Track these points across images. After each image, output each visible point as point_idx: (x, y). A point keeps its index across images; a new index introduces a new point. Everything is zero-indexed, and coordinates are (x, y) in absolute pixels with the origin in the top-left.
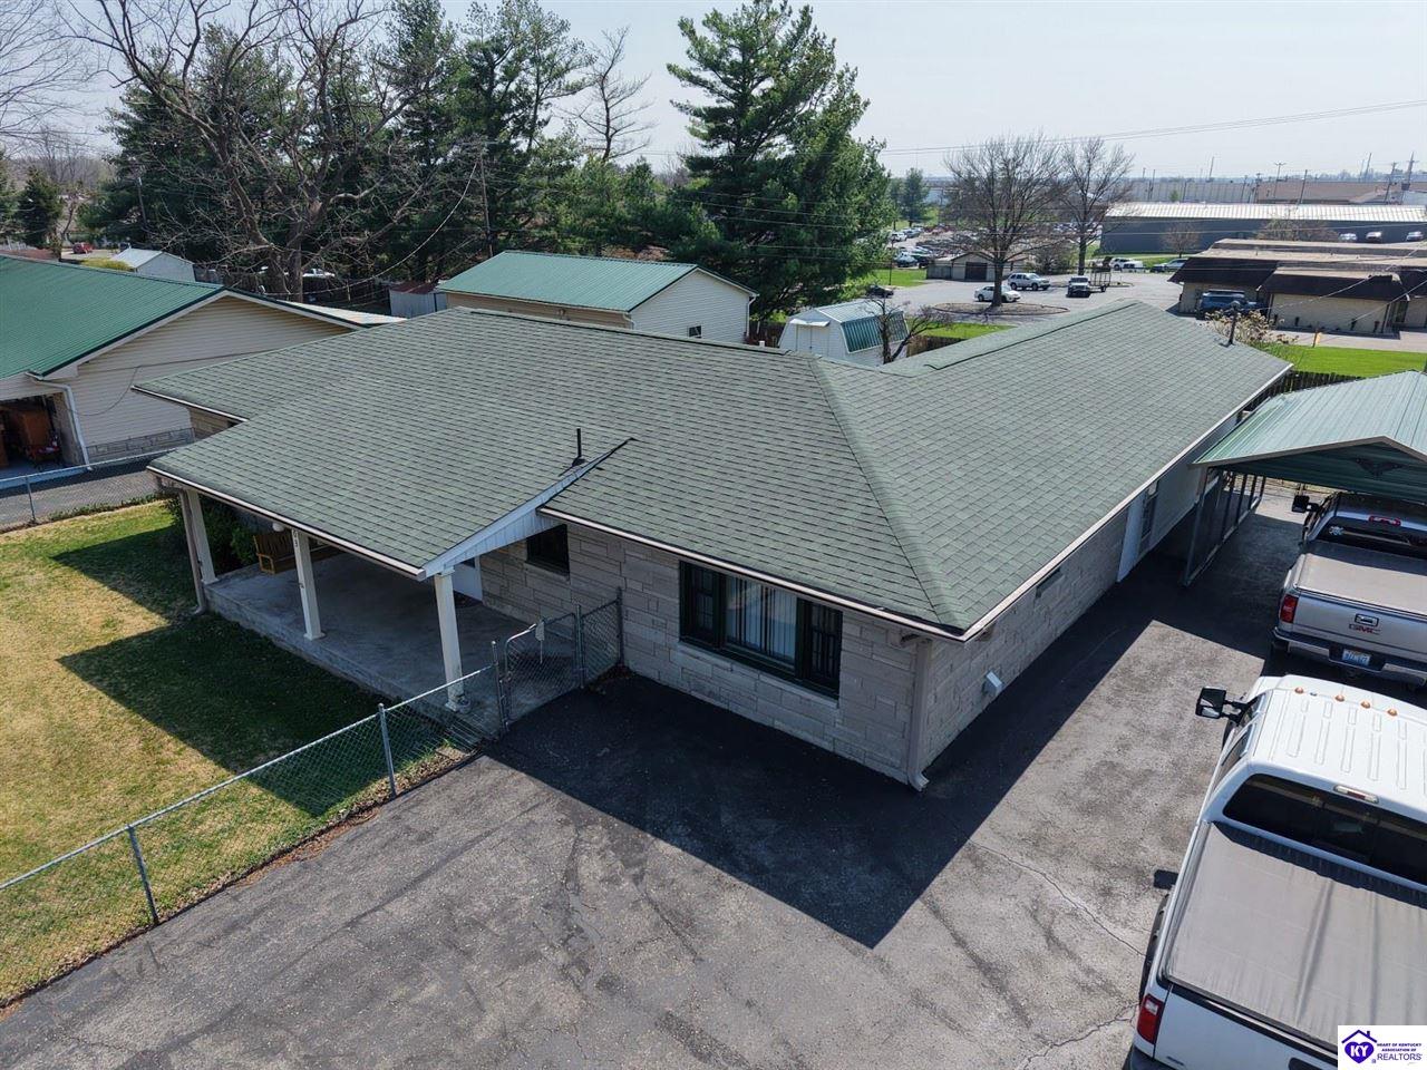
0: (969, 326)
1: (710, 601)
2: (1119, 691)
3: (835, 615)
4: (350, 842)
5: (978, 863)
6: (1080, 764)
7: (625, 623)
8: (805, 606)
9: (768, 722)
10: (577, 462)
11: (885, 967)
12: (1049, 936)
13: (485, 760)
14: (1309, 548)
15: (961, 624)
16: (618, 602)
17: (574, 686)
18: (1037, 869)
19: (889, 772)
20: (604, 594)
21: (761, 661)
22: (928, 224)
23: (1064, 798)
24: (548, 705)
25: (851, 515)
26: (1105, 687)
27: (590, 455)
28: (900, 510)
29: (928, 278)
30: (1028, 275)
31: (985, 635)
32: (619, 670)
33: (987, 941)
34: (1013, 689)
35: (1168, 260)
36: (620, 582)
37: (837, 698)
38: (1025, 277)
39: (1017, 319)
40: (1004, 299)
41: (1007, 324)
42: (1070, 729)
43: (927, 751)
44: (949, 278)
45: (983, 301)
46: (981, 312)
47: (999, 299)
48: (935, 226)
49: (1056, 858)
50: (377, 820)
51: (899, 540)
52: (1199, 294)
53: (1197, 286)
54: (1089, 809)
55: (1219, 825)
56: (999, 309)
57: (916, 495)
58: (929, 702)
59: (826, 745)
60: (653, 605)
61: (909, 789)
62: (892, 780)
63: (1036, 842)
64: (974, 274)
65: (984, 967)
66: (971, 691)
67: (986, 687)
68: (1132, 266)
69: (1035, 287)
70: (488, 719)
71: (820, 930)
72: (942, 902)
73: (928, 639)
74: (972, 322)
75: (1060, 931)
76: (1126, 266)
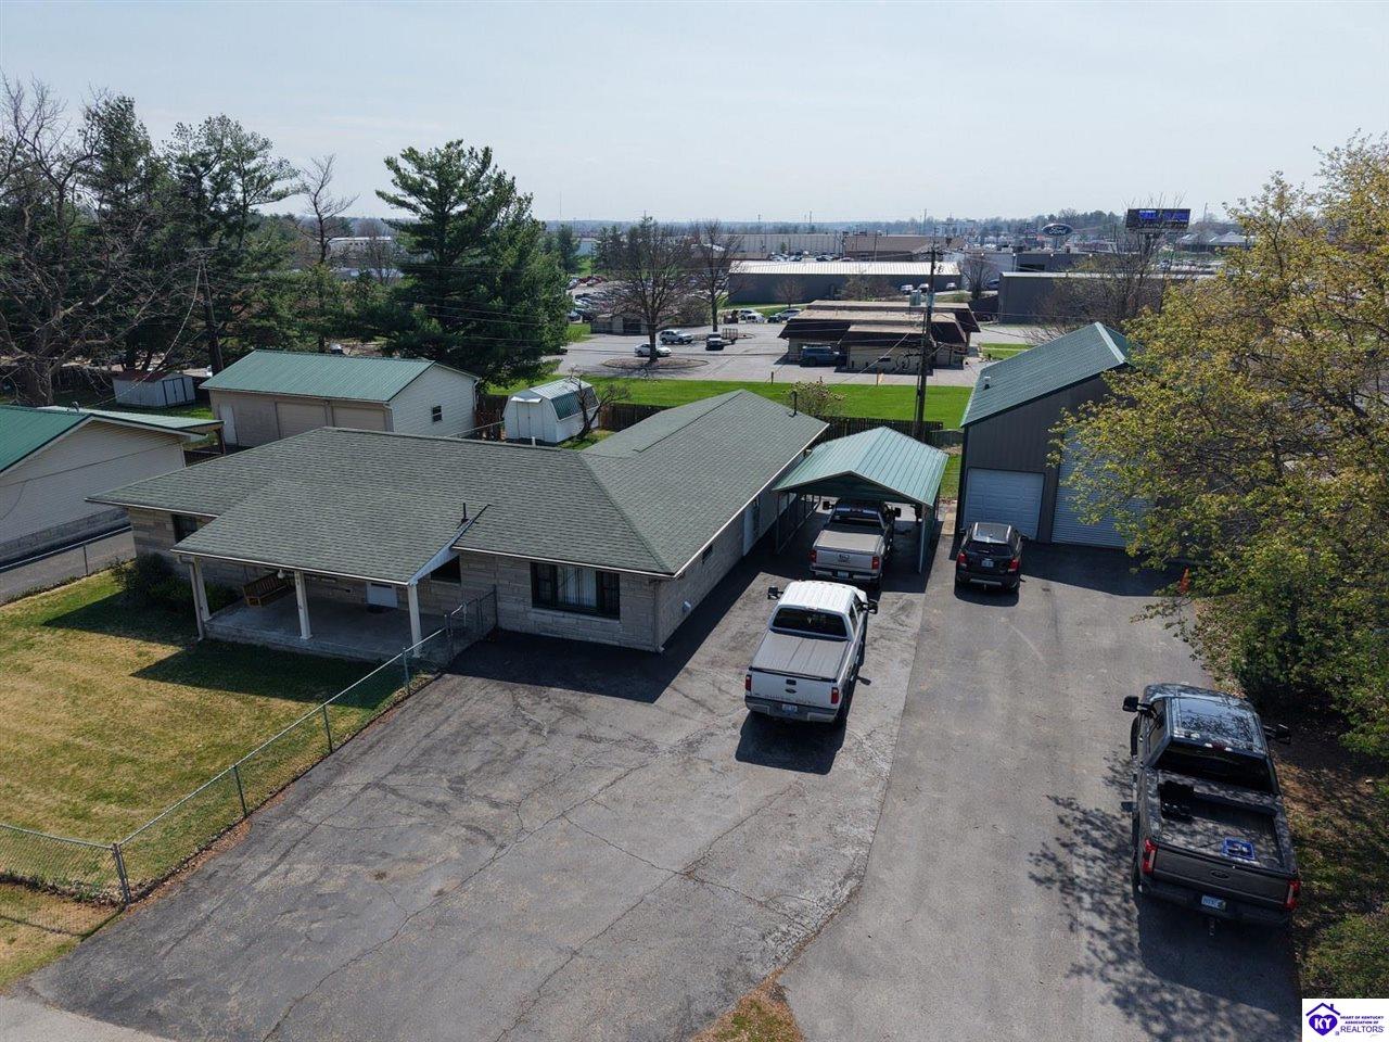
0: (635, 380)
1: (548, 584)
2: (745, 604)
3: (615, 577)
4: (402, 713)
5: (690, 673)
6: (729, 634)
7: (499, 604)
8: (600, 575)
9: (585, 639)
10: (464, 520)
11: (660, 708)
12: (720, 689)
13: (447, 676)
14: (826, 527)
15: (672, 570)
16: (495, 592)
17: (477, 639)
18: (712, 672)
19: (647, 648)
20: (485, 590)
21: (578, 609)
22: (583, 275)
23: (723, 647)
24: (468, 649)
25: (618, 532)
26: (739, 603)
27: (470, 517)
28: (640, 528)
29: (593, 332)
30: (675, 331)
31: (682, 576)
32: (497, 629)
33: (697, 694)
34: (696, 609)
35: (781, 310)
36: (495, 582)
37: (618, 619)
38: (673, 334)
39: (671, 373)
40: (659, 355)
41: (664, 377)
42: (723, 621)
43: (662, 640)
44: (610, 332)
45: (643, 356)
46: (642, 367)
47: (655, 355)
48: (589, 278)
49: (720, 667)
50: (408, 704)
51: (641, 540)
52: (800, 349)
53: (797, 341)
54: (734, 649)
55: (772, 630)
56: (656, 364)
57: (644, 521)
58: (661, 614)
59: (616, 643)
60: (516, 590)
61: (657, 654)
62: (649, 651)
63: (713, 663)
64: (631, 329)
65: (697, 702)
66: (678, 610)
67: (684, 609)
68: (754, 318)
69: (681, 342)
70: (440, 656)
71: (631, 702)
72: (678, 687)
73: (660, 580)
74: (637, 377)
75: (723, 688)
76: (749, 318)
